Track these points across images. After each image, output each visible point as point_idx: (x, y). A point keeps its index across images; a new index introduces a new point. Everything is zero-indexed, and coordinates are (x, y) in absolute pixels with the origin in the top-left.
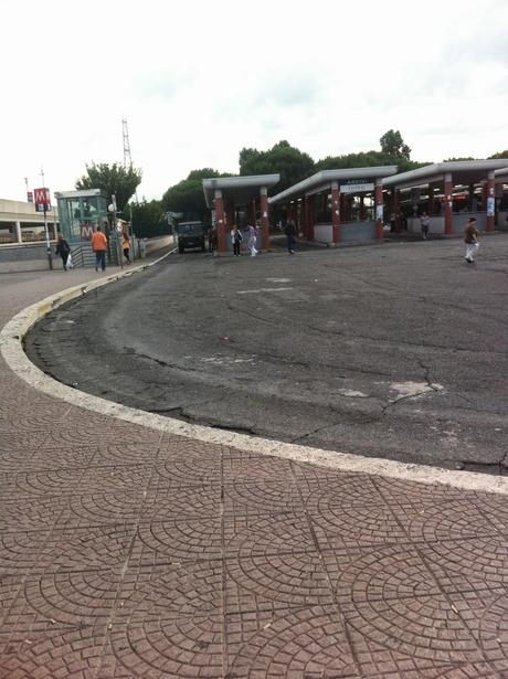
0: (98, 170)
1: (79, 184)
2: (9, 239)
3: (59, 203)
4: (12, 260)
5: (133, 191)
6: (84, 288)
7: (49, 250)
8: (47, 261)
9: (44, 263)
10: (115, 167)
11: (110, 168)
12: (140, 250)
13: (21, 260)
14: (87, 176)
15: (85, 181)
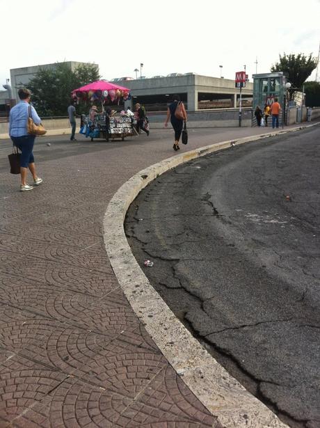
0: (287, 58)
1: (273, 68)
2: (228, 105)
3: (254, 81)
4: (216, 119)
5: (310, 74)
6: (234, 142)
7: (240, 113)
8: (238, 121)
9: (235, 122)
10: (299, 57)
11: (296, 57)
12: (308, 115)
13: (223, 119)
14: (279, 62)
15: (277, 67)
